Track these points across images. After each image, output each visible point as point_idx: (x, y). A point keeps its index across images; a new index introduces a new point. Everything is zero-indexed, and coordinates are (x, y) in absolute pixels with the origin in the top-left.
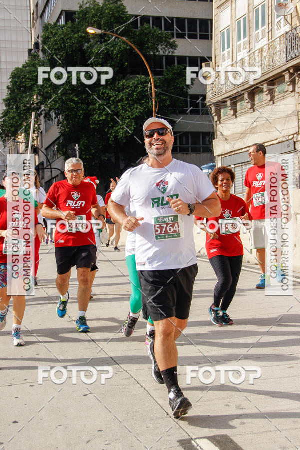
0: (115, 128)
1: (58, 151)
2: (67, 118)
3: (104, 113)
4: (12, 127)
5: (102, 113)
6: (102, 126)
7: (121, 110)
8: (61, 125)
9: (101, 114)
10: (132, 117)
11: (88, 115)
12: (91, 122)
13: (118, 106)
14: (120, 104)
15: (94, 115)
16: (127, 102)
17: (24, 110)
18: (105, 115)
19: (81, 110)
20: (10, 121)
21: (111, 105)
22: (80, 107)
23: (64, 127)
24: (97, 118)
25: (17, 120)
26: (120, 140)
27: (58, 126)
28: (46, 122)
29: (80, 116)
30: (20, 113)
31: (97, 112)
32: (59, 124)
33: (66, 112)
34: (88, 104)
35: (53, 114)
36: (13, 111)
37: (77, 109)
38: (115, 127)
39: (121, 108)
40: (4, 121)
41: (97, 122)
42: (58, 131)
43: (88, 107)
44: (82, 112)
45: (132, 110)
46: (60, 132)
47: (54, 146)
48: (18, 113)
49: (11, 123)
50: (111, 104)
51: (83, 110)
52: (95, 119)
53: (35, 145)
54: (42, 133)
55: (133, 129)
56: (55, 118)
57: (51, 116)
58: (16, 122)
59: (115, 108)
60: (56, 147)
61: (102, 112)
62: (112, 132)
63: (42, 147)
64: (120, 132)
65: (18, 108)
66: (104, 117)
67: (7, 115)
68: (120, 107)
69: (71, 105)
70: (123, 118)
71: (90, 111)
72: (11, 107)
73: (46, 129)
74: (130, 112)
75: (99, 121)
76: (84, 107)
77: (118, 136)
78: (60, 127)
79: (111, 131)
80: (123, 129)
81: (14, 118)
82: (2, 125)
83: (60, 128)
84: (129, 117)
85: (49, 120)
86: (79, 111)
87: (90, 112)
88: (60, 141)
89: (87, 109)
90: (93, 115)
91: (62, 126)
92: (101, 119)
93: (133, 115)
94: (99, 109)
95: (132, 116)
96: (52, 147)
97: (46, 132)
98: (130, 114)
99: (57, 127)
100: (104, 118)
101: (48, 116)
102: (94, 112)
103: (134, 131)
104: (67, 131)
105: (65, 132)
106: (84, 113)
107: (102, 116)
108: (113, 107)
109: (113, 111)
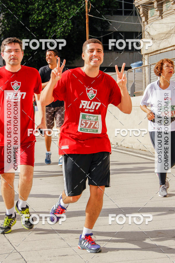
0: (53, 28)
2: (7, 17)
3: (42, 13)
5: (41, 13)
6: (41, 25)
7: (58, 10)
9: (39, 14)
11: (27, 15)
12: (30, 22)
13: (56, 6)
14: (57, 4)
16: (64, 3)
18: (44, 15)
21: (49, 5)
22: (20, 7)
23: (4, 26)
29: (20, 15)
31: (35, 12)
33: (6, 11)
34: (27, 4)
37: (17, 8)
38: (53, 26)
39: (58, 9)
41: (35, 21)
43: (28, 6)
44: (21, 11)
45: (69, 10)
50: (49, 4)
51: (22, 9)
52: (34, 18)
55: (70, 28)
59: (52, 8)
61: (40, 11)
62: (50, 32)
64: (58, 31)
66: (43, 16)
68: (57, 7)
69: (11, 4)
70: (61, 18)
71: (29, 10)
74: (67, 12)
75: (37, 21)
76: (24, 6)
79: (49, 30)
84: (66, 16)
86: (19, 10)
87: (29, 12)
89: (26, 8)
90: (32, 14)
91: (2, 25)
92: (40, 18)
93: (70, 15)
94: (38, 9)
98: (67, 14)
100: (43, 17)
102: (33, 11)
103: (71, 30)
104: (7, 29)
105: (5, 30)
106: (24, 13)
107: (41, 16)
108: (51, 7)
109: (51, 11)
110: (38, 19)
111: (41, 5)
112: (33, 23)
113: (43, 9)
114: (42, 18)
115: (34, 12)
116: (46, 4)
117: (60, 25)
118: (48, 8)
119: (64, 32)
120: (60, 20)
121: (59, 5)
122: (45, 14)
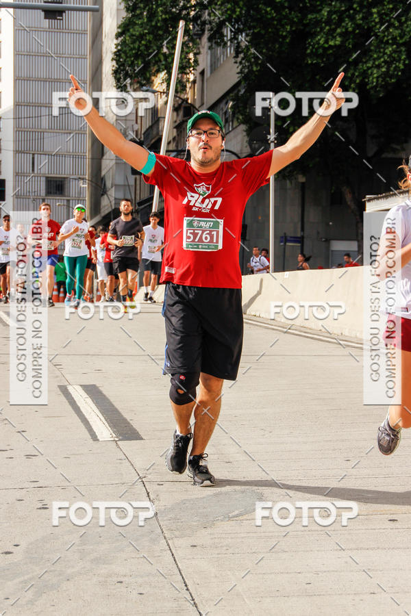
0: (360, 66)
1: (234, 113)
2: (255, 41)
3: (339, 31)
4: (137, 56)
5: (334, 30)
6: (332, 59)
7: (376, 23)
8: (242, 55)
9: (331, 34)
10: (401, 42)
11: (303, 35)
12: (309, 51)
13: (372, 14)
14: (375, 10)
15: (316, 34)
16: (391, 6)
17: (165, 20)
18: (341, 35)
19: (287, 24)
20: (134, 42)
21: (356, 12)
22: (286, 17)
23: (249, 61)
24: (322, 42)
25: (150, 42)
26: (372, 92)
27: (237, 56)
28: (210, 48)
29: (284, 38)
30: (156, 26)
31: (322, 29)
32: (237, 53)
33: (255, 27)
34: (304, 11)
35: (227, 32)
36: (139, 22)
37: (280, 21)
38: (361, 62)
39: (377, 20)
40: (123, 43)
41: (321, 51)
42: (236, 69)
43: (305, 16)
44: (288, 28)
45: (401, 24)
46: (239, 70)
47: (227, 103)
48: (151, 26)
49: (134, 48)
50: (355, 10)
51: (292, 23)
52: (318, 43)
53: (188, 99)
54: (202, 73)
55: (402, 67)
56: (231, 40)
57: (222, 35)
58: (146, 45)
59: (363, 19)
60: (231, 104)
61: (333, 27)
62: (353, 75)
63: (202, 104)
64: (372, 74)
65: (152, 15)
66: (338, 39)
67: (128, 30)
68: (375, 16)
69: (266, 12)
70: (381, 42)
71: (307, 25)
72: (138, 12)
73: (211, 66)
74: (396, 28)
75: (325, 49)
76: (295, 16)
77: (367, 84)
78: (239, 59)
79: (352, 71)
80: (379, 67)
81: (142, 37)
82: (119, 51)
83: (241, 63)
84: (394, 39)
85: (218, 44)
86: (283, 26)
87: (307, 29)
88: (239, 91)
89: (301, 20)
91: (243, 59)
92: (332, 43)
93: (405, 35)
94: (328, 22)
95: (401, 37)
96: (222, 105)
97: (211, 73)
98: (397, 32)
99: (233, 61)
100: (338, 41)
101: (217, 38)
102: (316, 27)
103: (403, 71)
104: (255, 69)
105: (251, 71)
106: (294, 31)
107: (335, 37)
108: (359, 17)
109: (358, 26)
110: (326, 46)
111: (335, 12)
112: (314, 54)
113: (341, 20)
114: (338, 43)
115: (318, 30)
116: (347, 10)
117: (379, 58)
118: (352, 18)
119: (386, 74)
120: (378, 47)
121: (378, 12)
122: (345, 35)
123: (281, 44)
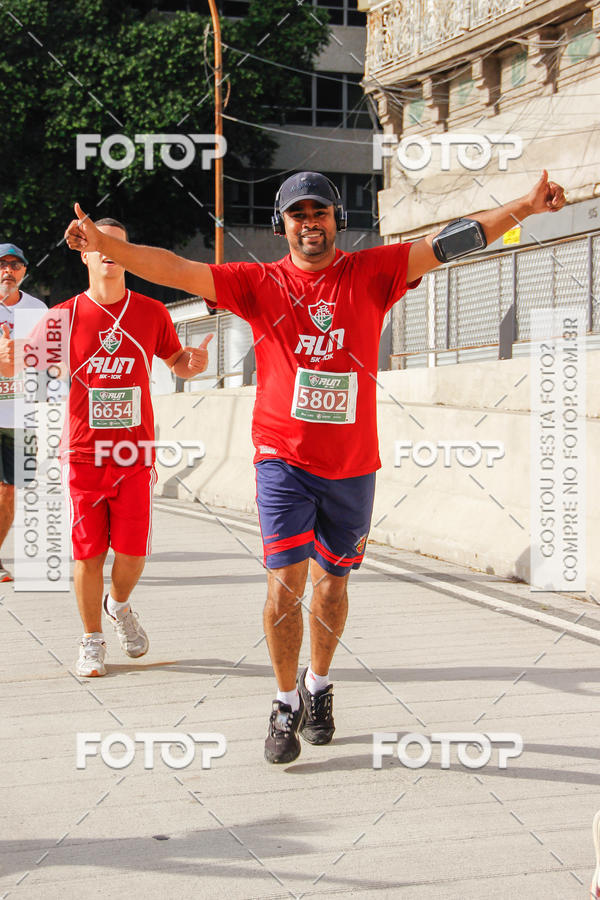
3: (84, 110)
5: (79, 110)
7: (130, 103)
9: (75, 114)
10: (160, 126)
11: (40, 114)
12: (48, 134)
13: (123, 92)
14: (127, 88)
15: (56, 114)
16: (146, 84)
18: (87, 116)
19: (19, 100)
21: (105, 89)
22: (19, 92)
24: (64, 123)
26: (127, 186)
29: (18, 116)
31: (64, 108)
34: (42, 85)
37: (11, 96)
39: (130, 99)
41: (63, 134)
43: (42, 91)
44: (22, 104)
45: (160, 105)
50: (103, 86)
51: (27, 99)
52: (59, 124)
59: (113, 97)
61: (77, 106)
66: (84, 120)
68: (128, 94)
71: (45, 103)
74: (153, 110)
75: (69, 132)
76: (30, 91)
77: (121, 176)
86: (16, 103)
87: (45, 108)
89: (38, 96)
90: (54, 115)
92: (76, 125)
93: (164, 118)
94: (71, 99)
95: (160, 122)
98: (154, 115)
102: (56, 106)
106: (30, 109)
107: (79, 119)
108: (108, 95)
109: (108, 106)
110: (70, 128)
111: (79, 89)
112: (55, 138)
113: (86, 98)
114: (84, 125)
115: (59, 108)
116: (94, 86)
118: (100, 96)
121: (132, 91)
122: (92, 116)
123: (14, 124)
